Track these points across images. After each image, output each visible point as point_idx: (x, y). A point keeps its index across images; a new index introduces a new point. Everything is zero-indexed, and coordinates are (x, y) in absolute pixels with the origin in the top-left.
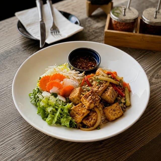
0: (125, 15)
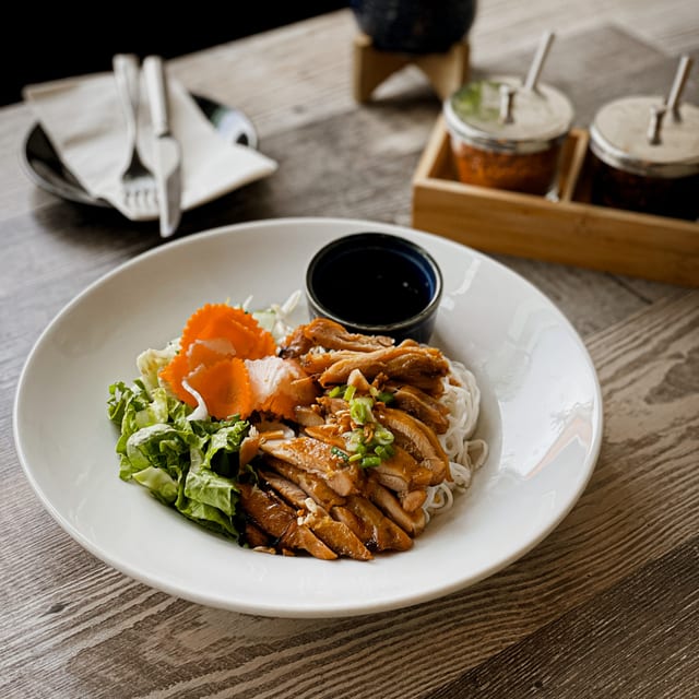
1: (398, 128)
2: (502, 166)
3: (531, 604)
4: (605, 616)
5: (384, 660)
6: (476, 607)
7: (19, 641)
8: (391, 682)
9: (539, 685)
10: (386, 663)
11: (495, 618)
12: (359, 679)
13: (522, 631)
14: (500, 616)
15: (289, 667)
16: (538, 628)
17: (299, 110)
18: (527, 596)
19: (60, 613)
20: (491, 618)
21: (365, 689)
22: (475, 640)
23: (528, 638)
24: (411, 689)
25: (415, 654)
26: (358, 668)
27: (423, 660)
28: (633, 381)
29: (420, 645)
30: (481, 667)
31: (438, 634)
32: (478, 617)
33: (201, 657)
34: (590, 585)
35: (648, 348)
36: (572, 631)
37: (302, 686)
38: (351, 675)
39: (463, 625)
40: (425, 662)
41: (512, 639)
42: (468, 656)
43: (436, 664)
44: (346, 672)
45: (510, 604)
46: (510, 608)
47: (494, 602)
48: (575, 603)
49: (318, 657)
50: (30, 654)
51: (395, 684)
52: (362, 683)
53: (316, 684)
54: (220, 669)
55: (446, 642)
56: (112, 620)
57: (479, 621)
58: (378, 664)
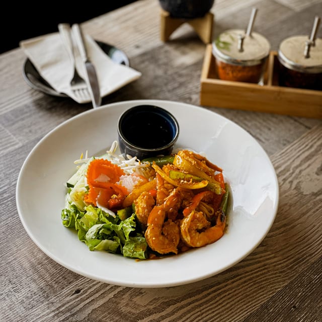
0: (242, 50)
1: (184, 53)
2: (239, 71)
3: (284, 271)
4: (317, 273)
5: (226, 302)
6: (261, 275)
7: (63, 308)
8: (231, 312)
9: (294, 307)
10: (227, 304)
11: (271, 278)
12: (217, 312)
13: (283, 284)
14: (272, 278)
15: (185, 309)
16: (289, 281)
17: (137, 47)
18: (282, 268)
19: (79, 294)
20: (268, 279)
21: (220, 316)
22: (263, 289)
23: (286, 286)
24: (240, 314)
25: (240, 298)
26: (216, 307)
27: (243, 301)
28: (309, 166)
29: (240, 294)
30: (268, 302)
31: (247, 288)
32: (263, 279)
33: (146, 308)
34: (308, 260)
35: (313, 149)
36: (304, 282)
37: (193, 317)
38: (213, 310)
39: (257, 283)
40: (244, 301)
41: (279, 288)
42: (262, 297)
43: (249, 302)
44: (211, 309)
45: (276, 272)
46: (276, 274)
47: (269, 271)
48: (303, 269)
49: (197, 303)
50: (70, 314)
51: (233, 312)
52: (219, 313)
53: (199, 316)
54: (156, 313)
55: (251, 291)
56: (103, 295)
57: (264, 281)
58: (224, 304)
